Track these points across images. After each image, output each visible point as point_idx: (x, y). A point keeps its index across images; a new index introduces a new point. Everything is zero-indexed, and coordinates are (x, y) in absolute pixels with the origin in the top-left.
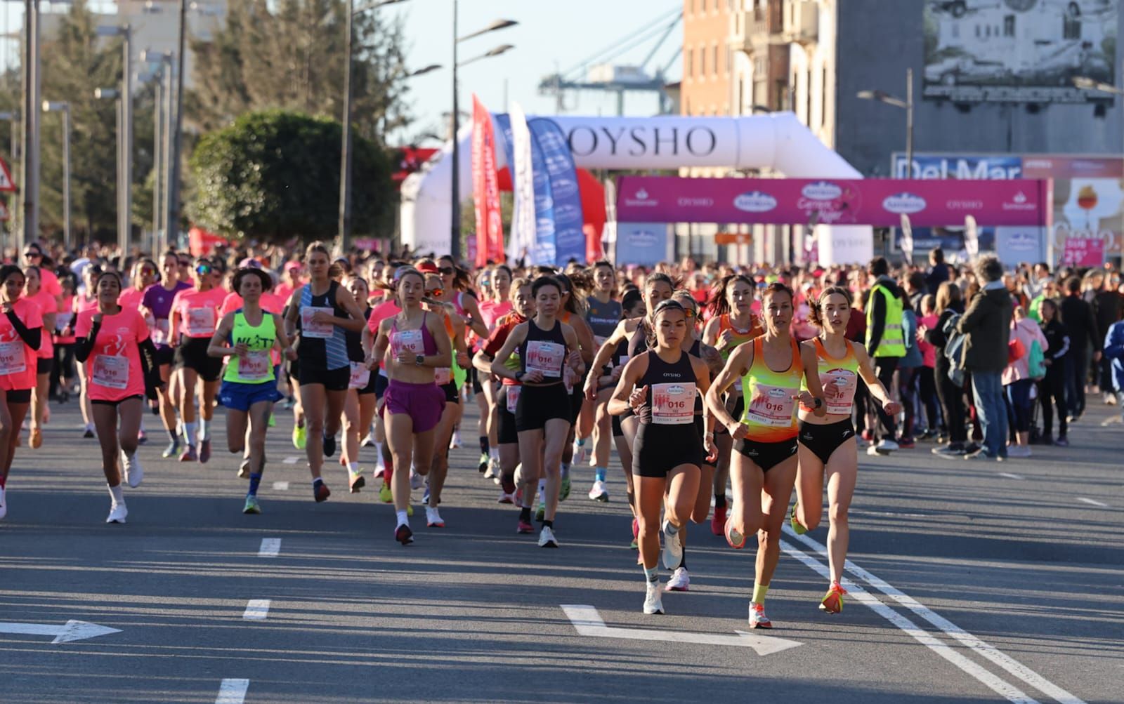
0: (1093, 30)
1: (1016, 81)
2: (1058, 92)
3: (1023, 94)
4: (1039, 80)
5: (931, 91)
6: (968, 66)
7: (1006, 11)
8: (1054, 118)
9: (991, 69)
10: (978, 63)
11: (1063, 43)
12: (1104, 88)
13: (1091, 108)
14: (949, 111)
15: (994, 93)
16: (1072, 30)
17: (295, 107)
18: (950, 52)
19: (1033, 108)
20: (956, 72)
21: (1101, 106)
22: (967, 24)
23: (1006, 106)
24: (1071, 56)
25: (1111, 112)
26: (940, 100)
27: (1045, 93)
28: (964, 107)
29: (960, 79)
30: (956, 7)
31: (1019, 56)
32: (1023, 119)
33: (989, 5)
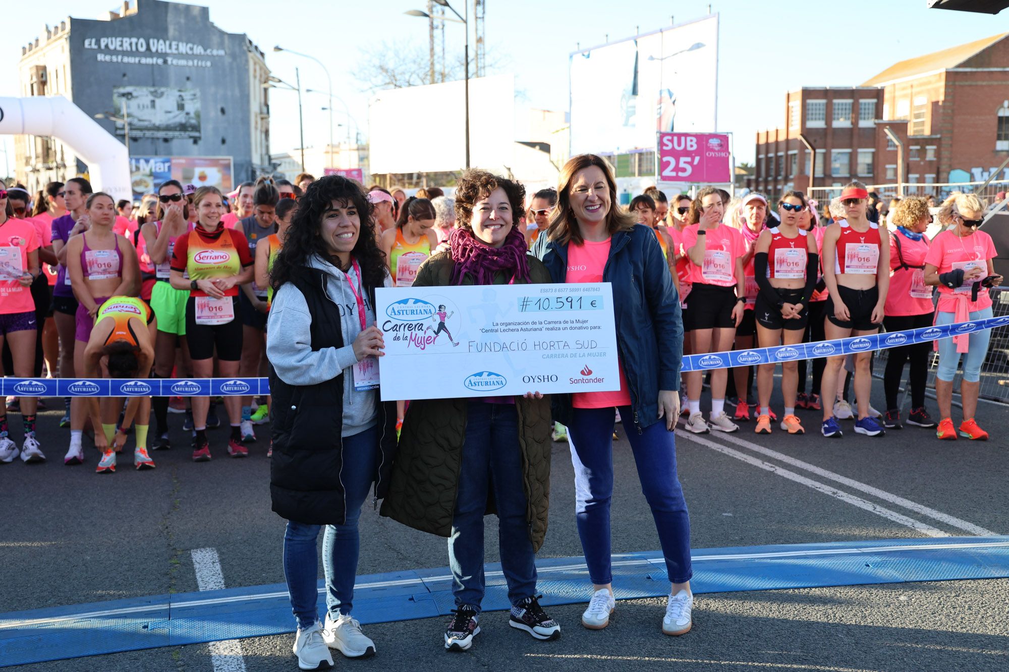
0: (191, 107)
1: (158, 128)
2: (177, 134)
3: (161, 134)
4: (168, 128)
5: (119, 132)
6: (135, 122)
7: (151, 98)
8: (175, 144)
9: (146, 123)
10: (140, 120)
11: (177, 112)
12: (196, 134)
13: (191, 141)
14: (128, 141)
15: (148, 134)
16: (181, 107)
18: (127, 115)
19: (166, 140)
20: (130, 124)
21: (196, 141)
22: (133, 103)
23: (154, 139)
24: (181, 118)
25: (200, 143)
27: (170, 134)
28: (135, 139)
29: (132, 127)
30: (128, 95)
31: (158, 117)
32: (161, 145)
33: (143, 95)
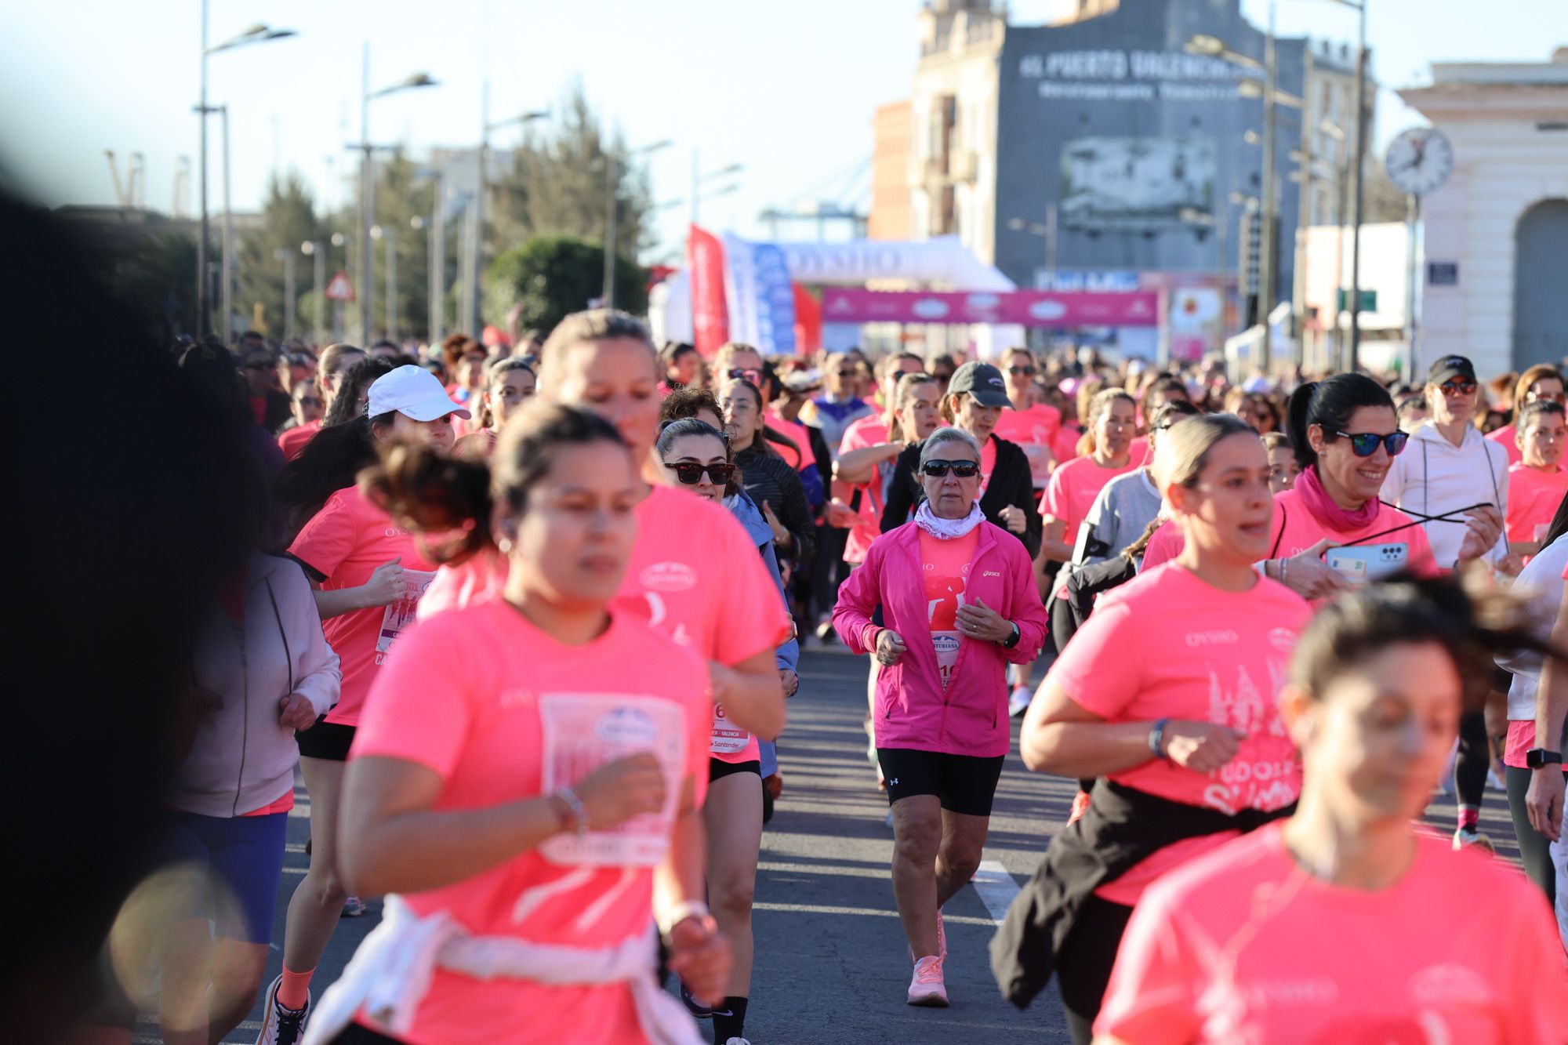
0: (1196, 174)
1: (1132, 213)
2: (1168, 224)
4: (1153, 212)
5: (1070, 222)
6: (1098, 203)
7: (1127, 158)
8: (1164, 242)
9: (1114, 206)
10: (1106, 198)
11: (1172, 183)
12: (1204, 220)
13: (1193, 235)
14: (1082, 240)
15: (1118, 224)
16: (1179, 173)
17: (570, 233)
18: (1084, 190)
19: (1149, 235)
20: (1087, 206)
21: (1202, 233)
22: (1097, 169)
23: (1127, 234)
24: (1175, 193)
25: (1209, 239)
26: (1075, 229)
27: (1156, 224)
28: (1094, 234)
29: (1091, 210)
30: (1088, 156)
31: (1137, 194)
32: (1139, 245)
33: (1113, 153)
